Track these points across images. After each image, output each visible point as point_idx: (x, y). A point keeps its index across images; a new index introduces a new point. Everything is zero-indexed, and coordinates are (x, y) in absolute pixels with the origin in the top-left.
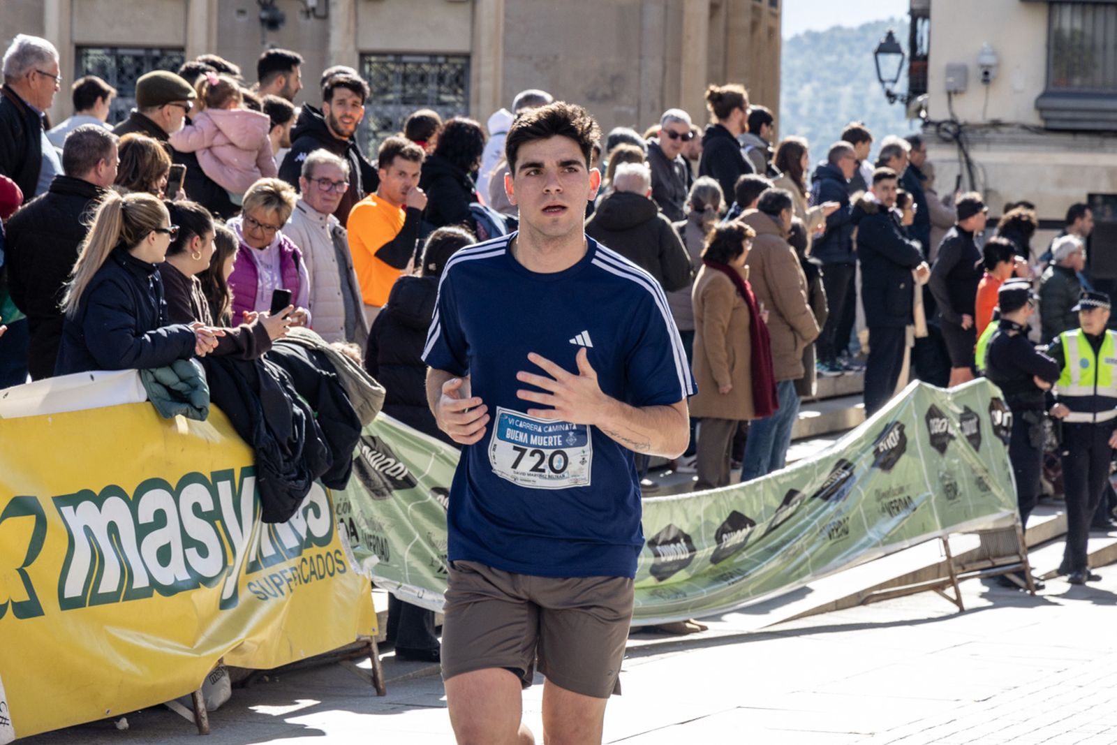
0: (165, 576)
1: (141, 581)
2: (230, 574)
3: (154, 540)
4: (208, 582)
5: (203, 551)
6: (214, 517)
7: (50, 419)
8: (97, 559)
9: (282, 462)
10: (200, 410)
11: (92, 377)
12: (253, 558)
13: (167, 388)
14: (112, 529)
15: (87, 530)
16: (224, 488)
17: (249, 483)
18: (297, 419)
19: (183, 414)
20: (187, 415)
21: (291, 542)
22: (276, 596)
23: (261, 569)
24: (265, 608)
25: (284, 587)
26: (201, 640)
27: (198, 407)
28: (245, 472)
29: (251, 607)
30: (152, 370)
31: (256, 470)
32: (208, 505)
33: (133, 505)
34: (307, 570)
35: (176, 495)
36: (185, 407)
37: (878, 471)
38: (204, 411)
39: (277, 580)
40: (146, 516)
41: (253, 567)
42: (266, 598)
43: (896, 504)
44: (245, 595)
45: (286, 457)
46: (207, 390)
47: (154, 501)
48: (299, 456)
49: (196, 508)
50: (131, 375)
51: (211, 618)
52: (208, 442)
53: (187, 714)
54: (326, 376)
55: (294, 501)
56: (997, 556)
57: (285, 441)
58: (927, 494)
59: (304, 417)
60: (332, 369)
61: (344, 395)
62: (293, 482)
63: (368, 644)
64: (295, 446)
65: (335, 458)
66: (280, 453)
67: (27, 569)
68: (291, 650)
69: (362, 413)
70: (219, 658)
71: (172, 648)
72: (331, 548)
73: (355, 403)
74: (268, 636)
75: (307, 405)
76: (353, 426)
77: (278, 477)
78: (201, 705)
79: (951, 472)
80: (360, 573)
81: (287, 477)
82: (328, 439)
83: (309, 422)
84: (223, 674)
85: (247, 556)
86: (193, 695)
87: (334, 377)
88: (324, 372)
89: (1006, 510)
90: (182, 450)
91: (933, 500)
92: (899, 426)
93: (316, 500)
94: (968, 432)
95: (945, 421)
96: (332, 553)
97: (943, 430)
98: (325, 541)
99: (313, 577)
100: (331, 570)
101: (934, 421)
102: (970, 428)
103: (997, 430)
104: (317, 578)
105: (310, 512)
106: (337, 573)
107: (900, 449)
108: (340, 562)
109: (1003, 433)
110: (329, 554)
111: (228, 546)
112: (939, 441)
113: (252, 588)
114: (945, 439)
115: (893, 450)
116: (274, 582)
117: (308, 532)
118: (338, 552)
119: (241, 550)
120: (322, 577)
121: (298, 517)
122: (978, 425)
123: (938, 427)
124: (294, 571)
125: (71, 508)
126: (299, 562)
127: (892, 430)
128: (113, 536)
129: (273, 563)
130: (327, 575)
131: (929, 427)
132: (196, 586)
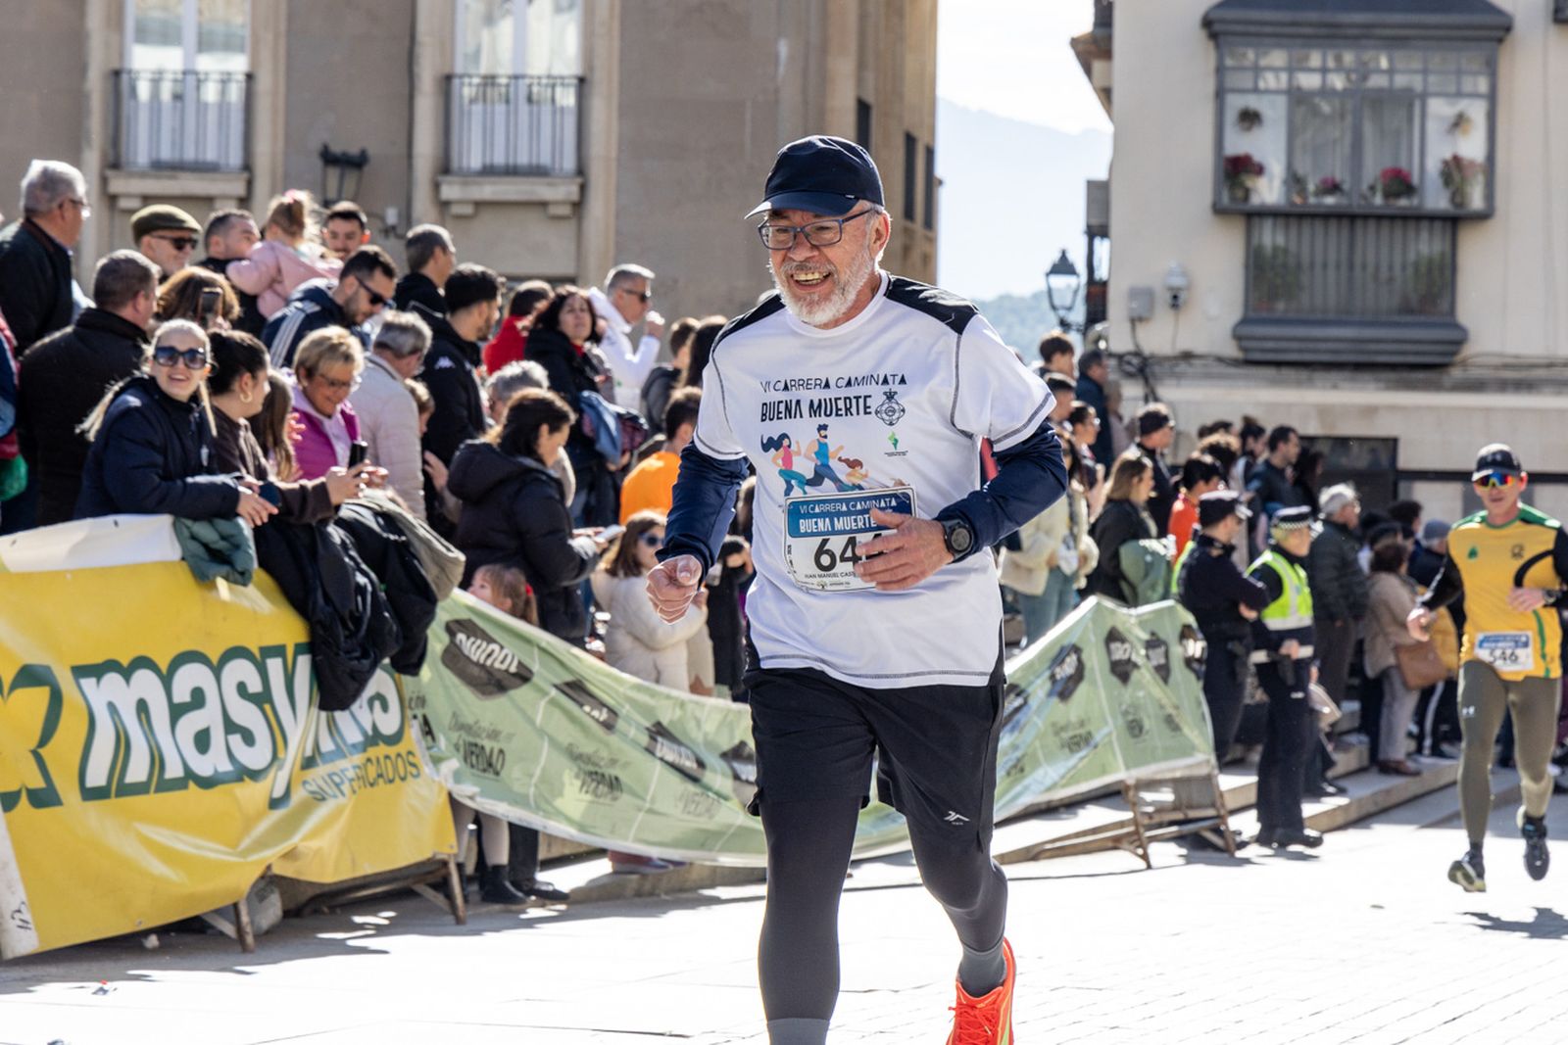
0: (203, 766)
1: (174, 770)
2: (280, 768)
3: (191, 723)
4: (255, 775)
5: (249, 738)
6: (262, 699)
7: (69, 576)
8: (123, 744)
9: (342, 639)
10: (242, 574)
12: (309, 753)
13: (206, 546)
14: (142, 707)
15: (112, 707)
16: (274, 665)
17: (304, 663)
18: (361, 590)
19: (223, 577)
20: (226, 578)
21: (354, 736)
22: (335, 796)
23: (317, 765)
24: (323, 811)
25: (346, 788)
26: (246, 842)
27: (240, 569)
28: (299, 649)
29: (305, 809)
30: (189, 522)
31: (312, 647)
32: (255, 686)
33: (167, 681)
34: (372, 771)
35: (217, 671)
36: (225, 569)
37: (1055, 700)
38: (247, 575)
39: (337, 779)
40: (182, 695)
41: (309, 763)
42: (324, 799)
43: (1075, 741)
44: (299, 795)
45: (347, 633)
46: (252, 551)
47: (191, 676)
48: (363, 631)
49: (242, 688)
51: (259, 816)
52: (255, 612)
53: (229, 929)
54: (395, 541)
55: (356, 685)
56: (1191, 807)
57: (346, 614)
58: (1108, 729)
59: (369, 588)
60: (400, 533)
61: (416, 562)
62: (356, 662)
63: (445, 864)
64: (357, 620)
65: (405, 638)
66: (340, 628)
67: (41, 751)
68: (353, 862)
69: (437, 585)
70: (267, 864)
71: (212, 851)
72: (401, 748)
73: (430, 573)
74: (327, 843)
75: (373, 575)
76: (427, 599)
77: (337, 654)
78: (245, 919)
79: (1135, 706)
80: (437, 779)
81: (348, 656)
82: (397, 614)
83: (374, 594)
84: (272, 892)
85: (301, 749)
86: (235, 906)
87: (403, 542)
88: (392, 537)
89: (1200, 755)
90: (225, 619)
91: (1114, 737)
92: (1076, 650)
93: (383, 692)
94: (1155, 663)
95: (1127, 646)
96: (404, 754)
97: (1126, 657)
98: (395, 739)
99: (381, 781)
100: (402, 774)
101: (1114, 646)
102: (1158, 657)
103: (1189, 662)
104: (385, 783)
105: (377, 704)
106: (409, 778)
107: (1078, 676)
108: (414, 765)
109: (1196, 666)
110: (399, 755)
111: (278, 735)
112: (1120, 669)
113: (308, 787)
114: (1129, 667)
115: (1070, 678)
116: (333, 781)
117: (375, 727)
118: (410, 753)
119: (294, 741)
120: (391, 781)
121: (361, 707)
122: (1167, 655)
123: (1120, 652)
124: (358, 771)
125: (93, 680)
126: (364, 761)
127: (1068, 655)
128: (143, 716)
129: (332, 761)
130: (397, 780)
131: (1109, 652)
132: (240, 779)
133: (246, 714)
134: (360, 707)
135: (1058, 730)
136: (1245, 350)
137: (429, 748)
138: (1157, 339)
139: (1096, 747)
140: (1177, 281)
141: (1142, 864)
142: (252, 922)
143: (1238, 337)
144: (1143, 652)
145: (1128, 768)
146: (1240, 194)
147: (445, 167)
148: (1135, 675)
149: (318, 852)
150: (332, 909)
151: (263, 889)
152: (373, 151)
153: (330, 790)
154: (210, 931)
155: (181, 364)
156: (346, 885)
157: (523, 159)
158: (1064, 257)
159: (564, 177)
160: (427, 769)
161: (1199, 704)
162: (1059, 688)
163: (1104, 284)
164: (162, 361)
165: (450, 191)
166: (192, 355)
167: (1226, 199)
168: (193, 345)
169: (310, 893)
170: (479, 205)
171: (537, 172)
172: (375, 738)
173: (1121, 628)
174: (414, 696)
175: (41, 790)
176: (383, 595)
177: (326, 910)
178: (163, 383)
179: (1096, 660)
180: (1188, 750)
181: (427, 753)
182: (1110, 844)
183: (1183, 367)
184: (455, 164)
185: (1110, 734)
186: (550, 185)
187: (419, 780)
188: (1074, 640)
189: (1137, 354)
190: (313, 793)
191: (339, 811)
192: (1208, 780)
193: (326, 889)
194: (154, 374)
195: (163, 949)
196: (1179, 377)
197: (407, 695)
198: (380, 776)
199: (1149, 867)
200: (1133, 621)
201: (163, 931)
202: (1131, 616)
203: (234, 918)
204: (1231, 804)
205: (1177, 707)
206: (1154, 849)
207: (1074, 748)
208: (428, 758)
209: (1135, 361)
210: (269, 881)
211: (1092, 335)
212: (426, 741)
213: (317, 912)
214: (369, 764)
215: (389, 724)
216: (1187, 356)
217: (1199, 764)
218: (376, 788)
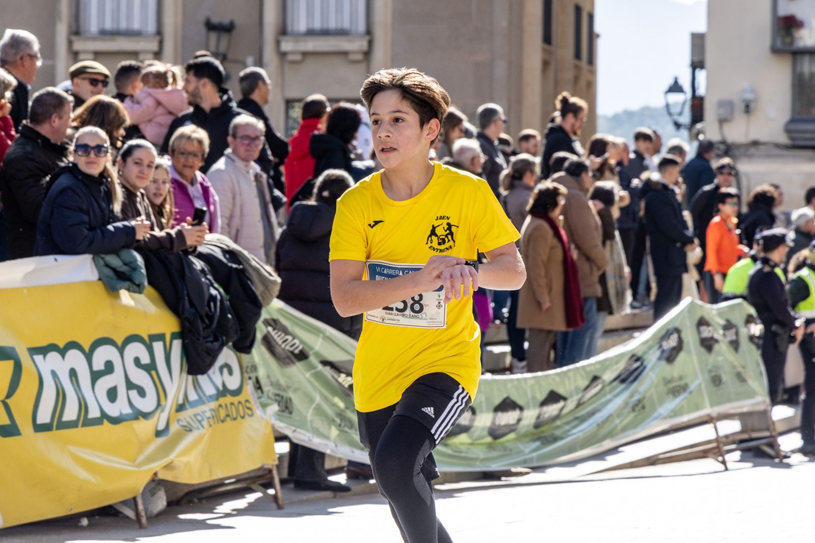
0: (113, 410)
1: (94, 413)
2: (162, 411)
3: (105, 383)
4: (146, 416)
5: (142, 393)
6: (150, 368)
7: (25, 291)
8: (61, 395)
9: (201, 329)
10: (138, 286)
11: (56, 260)
12: (181, 401)
13: (114, 270)
14: (73, 373)
15: (54, 373)
16: (158, 347)
17: (177, 345)
18: (213, 298)
19: (126, 289)
20: (129, 290)
21: (210, 390)
22: (198, 429)
23: (187, 409)
24: (190, 438)
25: (205, 423)
26: (141, 458)
27: (137, 282)
28: (174, 336)
29: (179, 437)
30: (103, 256)
31: (182, 335)
32: (145, 359)
33: (89, 357)
34: (222, 413)
35: (121, 350)
36: (127, 284)
37: (663, 363)
38: (142, 286)
39: (199, 418)
40: (98, 365)
41: (180, 408)
42: (191, 430)
43: (677, 389)
44: (174, 427)
45: (204, 326)
46: (144, 271)
48: (214, 325)
49: (137, 361)
50: (86, 259)
51: (149, 442)
52: (145, 312)
53: (130, 513)
54: (236, 268)
55: (211, 358)
56: (753, 430)
57: (203, 314)
58: (698, 381)
59: (219, 297)
60: (239, 263)
61: (249, 282)
62: (209, 344)
63: (270, 471)
64: (211, 318)
65: (242, 330)
66: (200, 322)
67: (8, 401)
68: (211, 471)
69: (263, 297)
70: (154, 471)
71: (119, 464)
72: (241, 398)
73: (258, 289)
74: (193, 458)
75: (221, 290)
76: (256, 305)
77: (198, 339)
78: (141, 507)
79: (717, 367)
80: (264, 417)
81: (205, 340)
82: (237, 315)
83: (222, 301)
84: (160, 490)
85: (176, 399)
86: (135, 499)
87: (241, 269)
88: (234, 266)
89: (759, 398)
90: (126, 317)
91: (703, 386)
92: (677, 331)
93: (229, 362)
94: (729, 339)
95: (711, 328)
96: (243, 402)
97: (710, 335)
98: (237, 392)
99: (228, 419)
100: (242, 414)
101: (703, 328)
102: (731, 336)
103: (752, 338)
104: (231, 420)
105: (225, 371)
106: (247, 417)
107: (679, 348)
108: (249, 408)
109: (756, 340)
110: (240, 402)
111: (161, 390)
112: (706, 343)
113: (181, 423)
114: (712, 342)
115: (674, 349)
116: (197, 419)
117: (224, 385)
118: (247, 401)
119: (171, 394)
120: (235, 419)
121: (214, 373)
122: (737, 334)
123: (706, 332)
124: (213, 412)
125: (41, 357)
126: (217, 406)
127: (672, 334)
128: (74, 379)
129: (196, 406)
130: (239, 418)
131: (699, 332)
132: (136, 418)
133: (140, 377)
134: (214, 371)
135: (667, 382)
136: (793, 139)
137: (259, 398)
138: (737, 133)
139: (691, 393)
140: (748, 96)
141: (722, 467)
142: (146, 510)
143: (788, 130)
144: (721, 332)
145: (712, 405)
146: (788, 40)
147: (283, 31)
148: (716, 347)
149: (188, 463)
150: (200, 500)
151: (154, 488)
152: (238, 21)
153: (197, 425)
154: (120, 515)
155: (92, 155)
156: (208, 485)
157: (332, 25)
158: (676, 82)
159: (358, 36)
160: (258, 412)
161: (758, 365)
162: (666, 355)
163: (701, 99)
164: (80, 153)
165: (287, 45)
166: (99, 148)
167: (779, 44)
168: (100, 143)
169: (186, 490)
170: (305, 54)
171: (342, 33)
172: (224, 391)
173: (707, 317)
174: (250, 365)
175: (8, 426)
176: (227, 303)
177: (196, 500)
178: (83, 167)
179: (690, 338)
180: (751, 394)
181: (258, 401)
182: (702, 455)
183: (753, 150)
184: (289, 28)
185: (700, 385)
186: (350, 41)
187: (252, 418)
188: (677, 325)
189: (723, 142)
190: (183, 426)
191: (201, 438)
192: (765, 414)
193: (196, 488)
194: (76, 162)
195: (90, 527)
196: (750, 157)
197: (245, 365)
198: (228, 415)
199: (726, 469)
200: (714, 312)
201: (90, 514)
202: (713, 309)
203: (133, 507)
204: (780, 428)
205: (743, 367)
206: (728, 457)
207: (676, 394)
208: (258, 404)
209: (722, 147)
210: (156, 483)
211: (694, 131)
212: (258, 393)
213: (190, 502)
214: (220, 409)
215: (233, 382)
216: (756, 144)
217: (758, 404)
218: (225, 424)
